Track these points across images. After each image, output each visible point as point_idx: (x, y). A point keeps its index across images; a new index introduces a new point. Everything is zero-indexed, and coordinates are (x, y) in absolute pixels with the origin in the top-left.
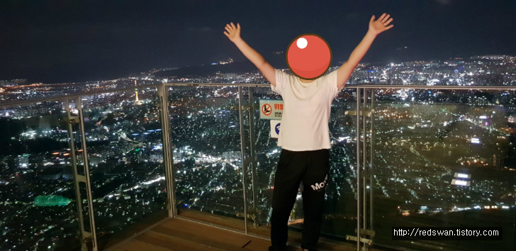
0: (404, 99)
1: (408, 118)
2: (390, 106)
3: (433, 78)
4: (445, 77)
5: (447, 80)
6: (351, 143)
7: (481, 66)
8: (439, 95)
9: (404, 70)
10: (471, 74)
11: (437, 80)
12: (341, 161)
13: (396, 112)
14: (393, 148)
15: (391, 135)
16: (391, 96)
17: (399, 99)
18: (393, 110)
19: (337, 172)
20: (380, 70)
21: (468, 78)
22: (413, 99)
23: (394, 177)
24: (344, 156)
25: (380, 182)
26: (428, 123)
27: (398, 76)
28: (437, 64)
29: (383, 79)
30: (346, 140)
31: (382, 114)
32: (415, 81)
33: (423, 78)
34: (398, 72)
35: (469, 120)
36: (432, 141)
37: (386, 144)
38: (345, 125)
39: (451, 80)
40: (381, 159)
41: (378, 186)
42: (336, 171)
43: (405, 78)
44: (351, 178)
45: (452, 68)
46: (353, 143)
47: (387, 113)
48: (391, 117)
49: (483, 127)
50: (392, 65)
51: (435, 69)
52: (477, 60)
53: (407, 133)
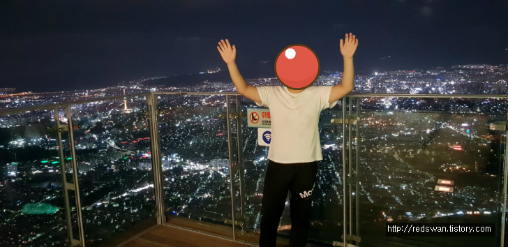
0: (388, 107)
1: (392, 126)
2: (374, 114)
3: (416, 87)
4: (427, 85)
5: (429, 89)
6: (336, 150)
7: (462, 75)
8: (422, 103)
9: (387, 79)
10: (452, 83)
11: (420, 89)
12: (327, 168)
13: (380, 120)
14: (378, 156)
15: (375, 143)
16: (375, 105)
17: (383, 108)
18: (377, 118)
19: (323, 179)
20: (364, 79)
21: (449, 87)
22: (397, 107)
23: (378, 184)
24: (330, 163)
25: (365, 189)
26: (411, 131)
27: (382, 85)
28: (420, 73)
29: (368, 88)
30: (331, 148)
31: (367, 122)
32: (398, 90)
33: (406, 87)
34: (383, 81)
35: (451, 127)
36: (415, 148)
37: (371, 151)
38: (330, 132)
39: (433, 89)
40: (367, 166)
41: (363, 192)
42: (322, 177)
43: (388, 87)
44: (337, 185)
45: (434, 77)
46: (339, 151)
47: (371, 120)
48: (376, 125)
49: (465, 134)
50: (376, 74)
51: (418, 77)
52: (459, 69)
53: (391, 141)
